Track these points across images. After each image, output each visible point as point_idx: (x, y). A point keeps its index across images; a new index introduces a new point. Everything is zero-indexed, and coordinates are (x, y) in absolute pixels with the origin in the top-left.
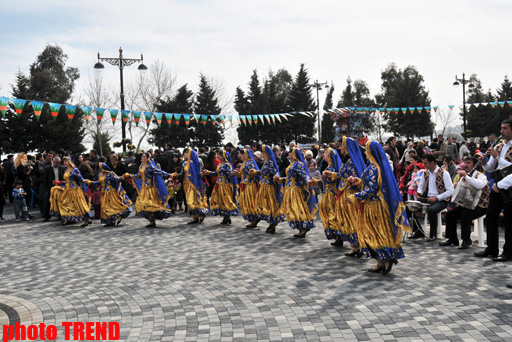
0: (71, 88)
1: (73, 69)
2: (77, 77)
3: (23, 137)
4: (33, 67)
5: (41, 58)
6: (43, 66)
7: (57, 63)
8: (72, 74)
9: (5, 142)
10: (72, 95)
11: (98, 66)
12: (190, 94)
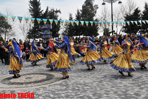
0: (95, 12)
1: (96, 5)
2: (98, 8)
3: (79, 31)
4: (83, 6)
5: (85, 2)
6: (86, 5)
7: (91, 3)
8: (96, 7)
9: (73, 33)
10: (96, 15)
11: (104, 4)
12: (139, 11)
